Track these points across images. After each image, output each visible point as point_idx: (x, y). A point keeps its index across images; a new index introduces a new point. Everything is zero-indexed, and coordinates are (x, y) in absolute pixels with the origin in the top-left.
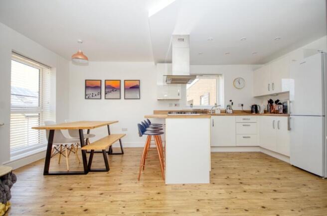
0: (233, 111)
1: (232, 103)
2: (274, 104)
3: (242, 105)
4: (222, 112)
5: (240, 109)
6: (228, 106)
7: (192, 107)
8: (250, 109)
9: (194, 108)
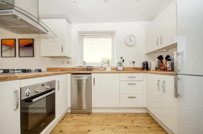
0: (123, 68)
1: (123, 61)
2: (164, 60)
3: (134, 62)
4: (112, 69)
5: (132, 66)
6: (119, 63)
7: (84, 64)
8: (141, 66)
9: (86, 65)
